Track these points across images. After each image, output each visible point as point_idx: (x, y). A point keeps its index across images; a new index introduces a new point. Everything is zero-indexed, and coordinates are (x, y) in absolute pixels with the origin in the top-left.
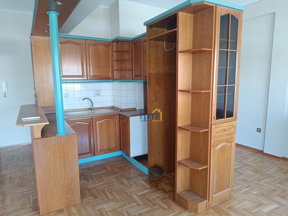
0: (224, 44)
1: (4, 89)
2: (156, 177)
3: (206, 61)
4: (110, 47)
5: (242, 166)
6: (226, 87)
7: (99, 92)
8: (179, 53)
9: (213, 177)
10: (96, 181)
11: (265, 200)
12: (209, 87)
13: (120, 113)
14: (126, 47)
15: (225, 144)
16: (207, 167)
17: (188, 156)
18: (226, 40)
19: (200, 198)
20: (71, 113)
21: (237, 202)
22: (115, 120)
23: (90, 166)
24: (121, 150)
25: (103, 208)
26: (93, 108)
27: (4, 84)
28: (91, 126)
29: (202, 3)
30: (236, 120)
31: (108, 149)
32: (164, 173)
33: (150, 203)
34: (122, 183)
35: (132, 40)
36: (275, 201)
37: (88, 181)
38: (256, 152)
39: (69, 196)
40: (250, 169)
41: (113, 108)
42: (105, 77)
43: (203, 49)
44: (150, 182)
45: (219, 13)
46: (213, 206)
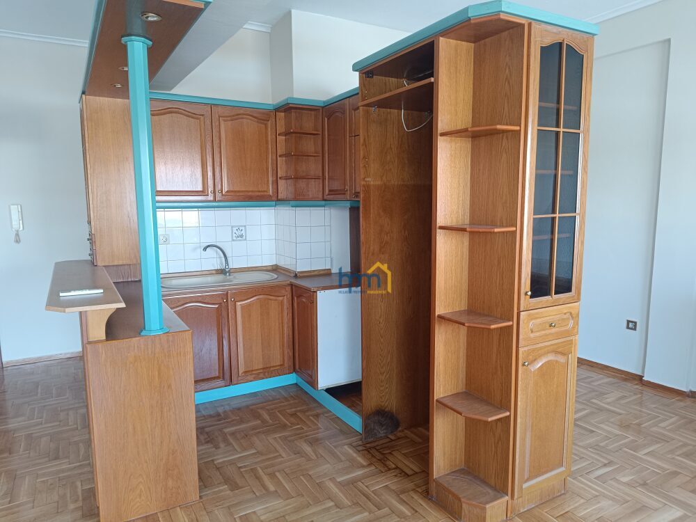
0: (550, 115)
1: (16, 223)
2: (381, 438)
3: (504, 155)
4: (269, 123)
5: (592, 413)
6: (553, 219)
7: (243, 232)
8: (439, 137)
9: (523, 439)
10: (236, 447)
11: (651, 497)
12: (512, 218)
13: (294, 281)
14: (308, 124)
15: (551, 357)
16: (508, 414)
17: (461, 388)
18: (554, 105)
19: (490, 491)
20: (175, 282)
21: (582, 501)
22: (281, 298)
23: (220, 410)
24: (294, 370)
25: (254, 512)
26: (227, 270)
27: (15, 211)
28: (224, 313)
29: (496, 17)
30: (578, 300)
31: (263, 369)
32: (400, 429)
33: (369, 502)
34: (299, 453)
35: (323, 107)
36: (676, 499)
37: (217, 447)
38: (625, 380)
39: (170, 483)
40: (612, 420)
41: (275, 269)
42: (258, 196)
43: (499, 127)
44: (368, 450)
45: (538, 40)
46: (522, 511)
